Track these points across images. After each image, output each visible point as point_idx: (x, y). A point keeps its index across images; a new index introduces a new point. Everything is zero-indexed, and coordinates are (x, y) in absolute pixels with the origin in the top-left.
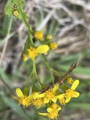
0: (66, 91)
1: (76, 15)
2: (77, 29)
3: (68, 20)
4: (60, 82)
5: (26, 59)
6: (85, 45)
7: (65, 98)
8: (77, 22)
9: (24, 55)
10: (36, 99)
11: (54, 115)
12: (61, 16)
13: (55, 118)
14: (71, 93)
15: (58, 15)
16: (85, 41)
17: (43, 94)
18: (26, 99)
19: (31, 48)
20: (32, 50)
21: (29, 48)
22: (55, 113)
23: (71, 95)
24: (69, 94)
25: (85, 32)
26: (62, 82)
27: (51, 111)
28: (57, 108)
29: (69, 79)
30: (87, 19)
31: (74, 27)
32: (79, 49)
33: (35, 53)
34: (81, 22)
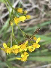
0: (33, 44)
1: (34, 2)
2: (34, 11)
3: (29, 5)
4: (30, 38)
5: (12, 24)
6: (39, 21)
7: (32, 48)
8: (34, 6)
9: (11, 22)
10: (15, 49)
11: (25, 59)
12: (25, 2)
13: (25, 61)
14: (35, 45)
15: (23, 1)
16: (39, 19)
17: (20, 46)
18: (9, 49)
19: (16, 18)
20: (16, 19)
21: (14, 18)
22: (25, 58)
23: (36, 46)
24: (35, 46)
25: (39, 13)
26: (31, 39)
27: (23, 56)
28: (27, 55)
29: (34, 37)
30: (41, 5)
31: (33, 9)
32: (35, 23)
33: (17, 21)
34: (37, 6)
